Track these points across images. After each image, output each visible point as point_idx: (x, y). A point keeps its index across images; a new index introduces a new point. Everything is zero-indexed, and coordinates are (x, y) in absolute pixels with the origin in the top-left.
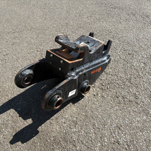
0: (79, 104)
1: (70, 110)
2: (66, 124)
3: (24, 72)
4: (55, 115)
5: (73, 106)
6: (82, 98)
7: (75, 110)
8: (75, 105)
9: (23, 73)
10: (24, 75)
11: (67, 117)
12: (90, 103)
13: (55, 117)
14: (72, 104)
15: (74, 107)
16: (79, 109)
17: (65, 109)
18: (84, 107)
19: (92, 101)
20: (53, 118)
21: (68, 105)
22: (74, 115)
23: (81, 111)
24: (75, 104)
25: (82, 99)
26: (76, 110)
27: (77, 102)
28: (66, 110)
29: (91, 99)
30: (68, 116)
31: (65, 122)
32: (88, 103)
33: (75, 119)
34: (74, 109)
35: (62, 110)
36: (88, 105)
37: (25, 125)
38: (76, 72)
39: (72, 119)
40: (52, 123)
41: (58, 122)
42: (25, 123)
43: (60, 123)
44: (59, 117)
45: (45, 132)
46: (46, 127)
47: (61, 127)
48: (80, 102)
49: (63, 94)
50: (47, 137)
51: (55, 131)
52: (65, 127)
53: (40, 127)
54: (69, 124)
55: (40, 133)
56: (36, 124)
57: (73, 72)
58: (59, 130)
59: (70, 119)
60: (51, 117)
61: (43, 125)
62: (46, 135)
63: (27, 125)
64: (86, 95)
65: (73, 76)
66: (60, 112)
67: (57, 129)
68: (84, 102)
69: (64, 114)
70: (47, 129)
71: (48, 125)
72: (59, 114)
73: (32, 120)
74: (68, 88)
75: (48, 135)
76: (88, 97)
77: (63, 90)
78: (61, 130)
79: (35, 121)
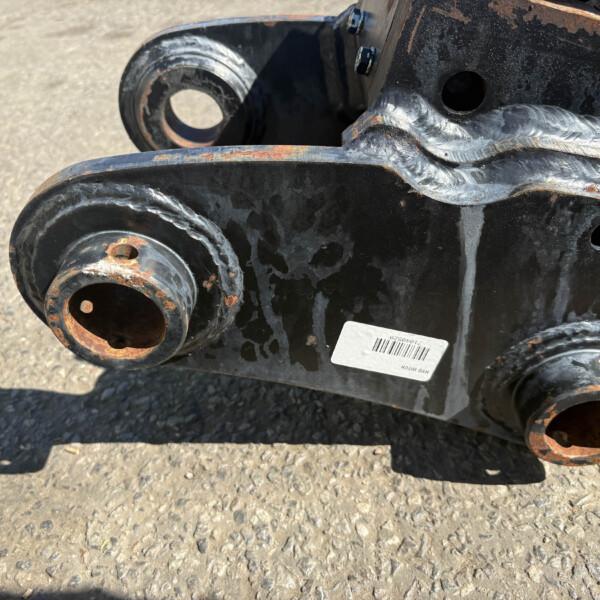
0: (435, 504)
1: (327, 496)
2: (196, 562)
3: (178, 41)
4: (215, 448)
5: (382, 481)
6: (505, 479)
7: (364, 520)
8: (401, 487)
9: (171, 47)
11: (255, 521)
12: (536, 573)
13: (203, 457)
14: (387, 461)
15: (378, 498)
16: (396, 540)
17: (300, 461)
18: (459, 560)
19: (582, 573)
20: (185, 451)
21: (353, 449)
22: (312, 547)
23: (400, 567)
24: (408, 482)
25: (503, 489)
26: (364, 531)
27: (432, 477)
28: (306, 465)
29: (582, 543)
30: (267, 518)
31: (209, 544)
32: (520, 551)
33: (290, 583)
34: (366, 509)
35: (282, 454)
36: (498, 573)
37: (49, 379)
38: (500, 146)
39: (268, 567)
40: (142, 480)
41: (179, 503)
42: (63, 372)
43: (175, 518)
44: (221, 474)
45: (59, 496)
46: (97, 469)
47: (155, 551)
48: (467, 493)
49: (250, 282)
50: (26, 539)
51: (93, 541)
52: (169, 577)
53: (75, 447)
54: (214, 578)
55: (35, 479)
56: (82, 417)
57: (476, 131)
58: (121, 558)
59: (263, 553)
60: (178, 441)
61: (98, 447)
62: (42, 519)
63: (56, 387)
64: (563, 480)
65: (433, 159)
66: (257, 449)
67: (124, 542)
68: (491, 517)
69: (261, 482)
70: (87, 490)
71: (115, 476)
72: (238, 456)
73: (100, 380)
74: (319, 259)
75: (47, 524)
76: (567, 510)
77: (254, 238)
78: (132, 572)
79: (105, 395)
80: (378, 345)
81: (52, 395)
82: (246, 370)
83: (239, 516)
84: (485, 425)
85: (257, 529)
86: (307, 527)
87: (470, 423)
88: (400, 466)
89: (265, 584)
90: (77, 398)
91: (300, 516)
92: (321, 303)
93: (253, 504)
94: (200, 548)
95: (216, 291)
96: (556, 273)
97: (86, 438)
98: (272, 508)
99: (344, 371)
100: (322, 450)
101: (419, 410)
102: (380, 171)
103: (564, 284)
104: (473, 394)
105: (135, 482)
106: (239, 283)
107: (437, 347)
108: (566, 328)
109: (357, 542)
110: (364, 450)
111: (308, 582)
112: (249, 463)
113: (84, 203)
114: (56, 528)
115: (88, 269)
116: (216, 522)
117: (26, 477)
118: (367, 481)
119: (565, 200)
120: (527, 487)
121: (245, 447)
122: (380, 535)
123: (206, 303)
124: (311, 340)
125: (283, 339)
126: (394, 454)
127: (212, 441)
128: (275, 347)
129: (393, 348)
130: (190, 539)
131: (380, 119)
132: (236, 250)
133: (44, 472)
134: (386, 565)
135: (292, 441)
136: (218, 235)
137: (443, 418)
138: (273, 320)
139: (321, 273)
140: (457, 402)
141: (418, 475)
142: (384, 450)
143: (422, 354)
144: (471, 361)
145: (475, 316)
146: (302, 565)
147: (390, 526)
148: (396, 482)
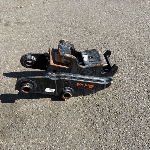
0: (55, 103)
1: (45, 103)
3: (28, 56)
4: (34, 99)
7: (48, 105)
10: (26, 58)
13: (32, 100)
14: (51, 100)
15: (50, 103)
16: (51, 107)
17: (42, 100)
18: (57, 108)
19: (66, 108)
20: (30, 100)
21: (48, 99)
22: (44, 108)
24: (53, 102)
25: (61, 102)
28: (43, 101)
29: (67, 106)
30: (39, 106)
32: (62, 107)
34: (49, 104)
36: (60, 108)
37: (13, 92)
38: (58, 75)
39: (40, 110)
40: (26, 103)
41: (30, 105)
42: (14, 91)
43: (30, 106)
44: (34, 102)
45: (17, 105)
46: (21, 102)
47: (28, 109)
48: (58, 102)
49: (38, 85)
50: (15, 109)
51: (22, 109)
52: (30, 111)
53: (18, 100)
54: (34, 111)
55: (14, 103)
56: (18, 97)
57: (56, 74)
58: (25, 110)
59: (39, 109)
60: (30, 99)
61: (21, 100)
62: (16, 107)
63: (14, 93)
64: (67, 101)
65: (53, 77)
66: (38, 99)
67: (25, 109)
68: (60, 104)
69: (38, 102)
70: (20, 104)
71: (23, 103)
72: (36, 100)
73: (19, 92)
74: (43, 84)
75: (17, 108)
76: (66, 103)
77: (38, 83)
78: (27, 111)
79: (20, 94)
80: (49, 90)
81: (14, 94)
82: (37, 92)
83: (37, 106)
84: (59, 96)
85: (38, 107)
86: (43, 106)
87: (58, 96)
88: (52, 100)
89: (39, 111)
90: (17, 95)
91: (42, 105)
92: (44, 87)
93: (38, 104)
94: (33, 109)
95: (35, 87)
96: (63, 84)
97: (19, 99)
98: (40, 105)
99: (46, 92)
100: (45, 99)
101: (53, 95)
102: (48, 78)
103: (64, 85)
104: (58, 93)
105: (25, 103)
106: (37, 86)
107: (54, 90)
108: (65, 88)
109: (48, 107)
110: (49, 99)
111: (43, 111)
112: (37, 101)
113: (24, 81)
114: (18, 108)
115: (25, 87)
116: (34, 106)
117: (13, 103)
118: (49, 102)
119: (62, 80)
120: (63, 101)
121: (37, 99)
122: (50, 106)
123: (34, 88)
124: (43, 90)
125: (41, 90)
126: (52, 99)
127: (33, 99)
128: (40, 91)
129: (51, 90)
130: (32, 108)
131: (48, 74)
132: (36, 83)
133: (15, 103)
134: (50, 109)
135: (42, 98)
136: (35, 82)
137: (56, 95)
138: (40, 88)
139: (44, 85)
140: (57, 94)
141: (54, 101)
142: (51, 99)
143: (53, 90)
144: (57, 91)
145: (57, 87)
146: (43, 109)
147: (51, 105)
148: (52, 102)
